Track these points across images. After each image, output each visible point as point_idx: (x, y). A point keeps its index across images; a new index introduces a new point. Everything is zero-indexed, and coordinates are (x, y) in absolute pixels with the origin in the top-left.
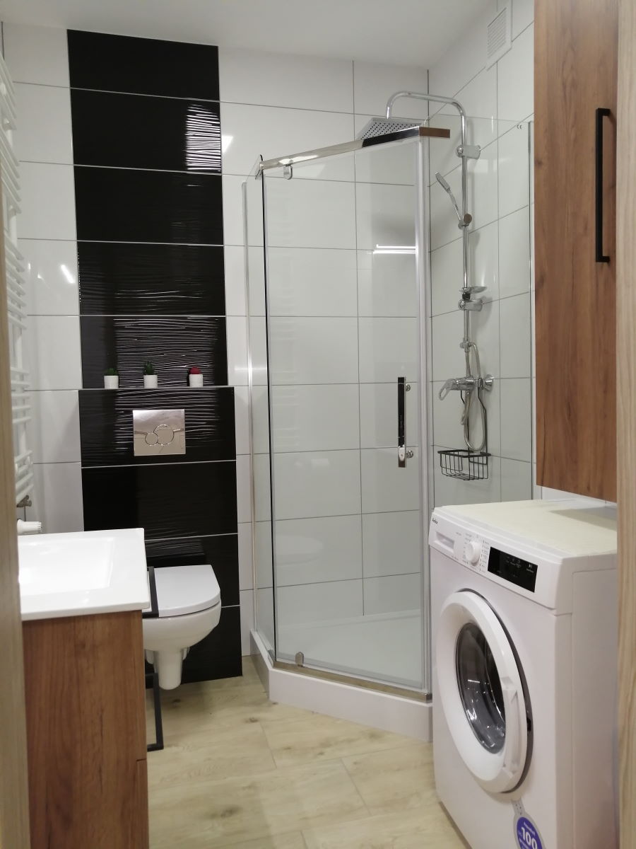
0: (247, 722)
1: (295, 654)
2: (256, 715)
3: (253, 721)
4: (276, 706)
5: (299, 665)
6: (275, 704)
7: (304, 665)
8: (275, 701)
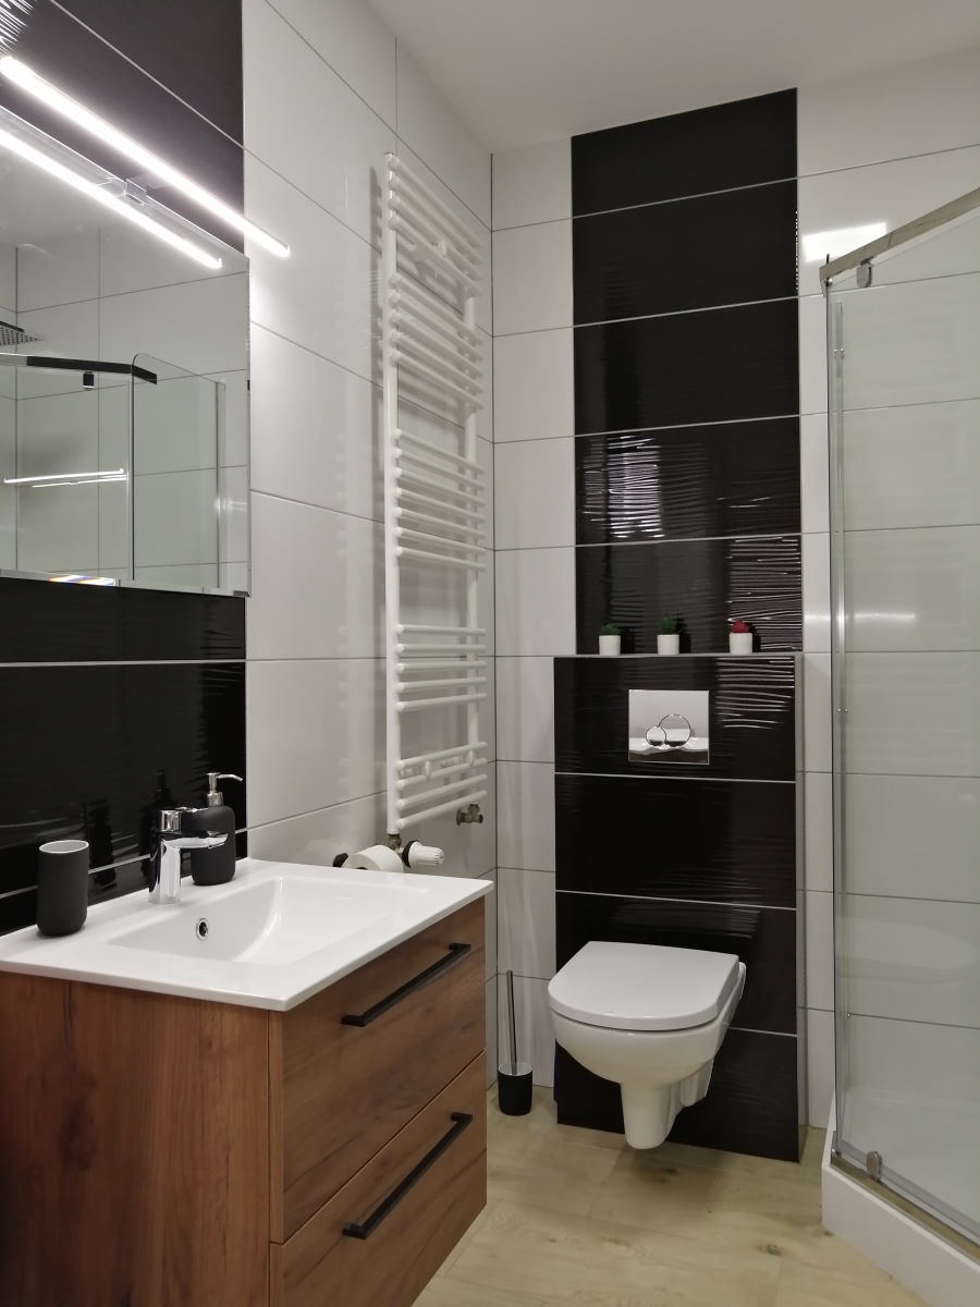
0: (760, 1249)
1: (867, 1153)
2: (781, 1243)
3: (773, 1251)
4: (826, 1239)
5: (871, 1174)
6: (828, 1234)
7: (883, 1180)
8: (829, 1228)
